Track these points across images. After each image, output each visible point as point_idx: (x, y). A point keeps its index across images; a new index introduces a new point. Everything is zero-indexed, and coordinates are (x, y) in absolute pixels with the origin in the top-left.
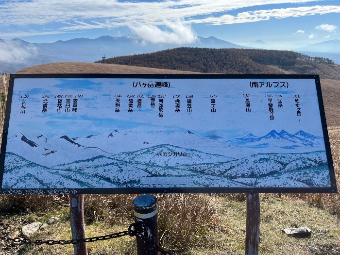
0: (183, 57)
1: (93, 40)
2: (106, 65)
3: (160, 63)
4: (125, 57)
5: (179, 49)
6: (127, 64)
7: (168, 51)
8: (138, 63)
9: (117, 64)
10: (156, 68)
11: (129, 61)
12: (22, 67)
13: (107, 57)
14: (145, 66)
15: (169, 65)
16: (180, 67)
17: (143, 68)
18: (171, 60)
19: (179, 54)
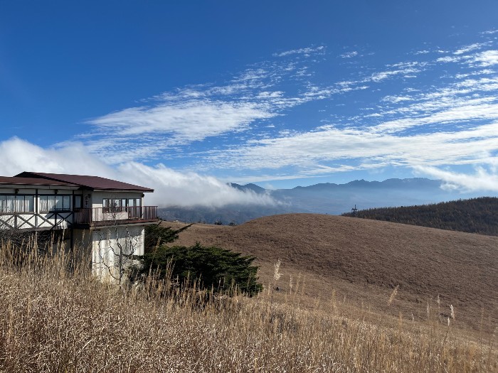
0: (490, 213)
1: (341, 186)
2: (356, 219)
3: (445, 220)
4: (386, 209)
5: (479, 200)
6: (388, 220)
7: (459, 203)
8: (407, 219)
9: (372, 218)
10: (437, 227)
11: (392, 216)
12: (251, 217)
13: (360, 209)
14: (418, 224)
15: (461, 225)
16: (482, 230)
17: (414, 227)
18: (466, 217)
19: (481, 209)
